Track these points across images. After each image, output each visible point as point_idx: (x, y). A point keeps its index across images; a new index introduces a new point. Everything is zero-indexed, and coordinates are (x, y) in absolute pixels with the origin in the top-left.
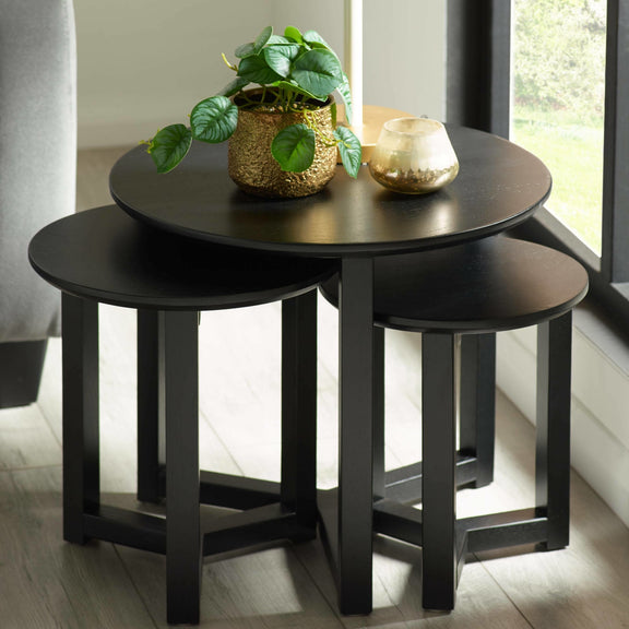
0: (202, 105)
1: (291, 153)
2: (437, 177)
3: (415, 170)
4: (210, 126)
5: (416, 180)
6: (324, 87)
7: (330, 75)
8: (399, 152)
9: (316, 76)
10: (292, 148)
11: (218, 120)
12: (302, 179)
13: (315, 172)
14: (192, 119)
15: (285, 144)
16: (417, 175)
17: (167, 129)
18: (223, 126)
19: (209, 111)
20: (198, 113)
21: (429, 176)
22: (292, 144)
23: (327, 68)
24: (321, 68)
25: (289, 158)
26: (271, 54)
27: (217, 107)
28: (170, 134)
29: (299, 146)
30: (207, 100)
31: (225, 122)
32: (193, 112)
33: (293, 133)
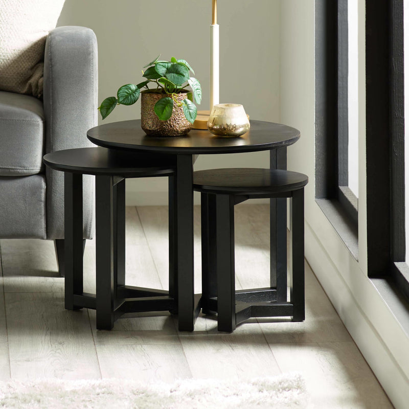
0: (123, 88)
1: (163, 111)
2: (237, 129)
3: (224, 124)
4: (127, 97)
5: (225, 129)
6: (179, 80)
7: (184, 76)
8: (218, 116)
9: (176, 75)
10: (164, 108)
11: (130, 95)
12: (171, 127)
13: (178, 124)
14: (118, 94)
15: (160, 107)
16: (226, 127)
17: (108, 99)
18: (132, 97)
19: (126, 91)
20: (121, 91)
21: (231, 127)
22: (164, 106)
23: (182, 72)
24: (179, 72)
25: (162, 113)
26: (158, 66)
27: (130, 89)
28: (109, 101)
29: (167, 108)
30: (126, 85)
31: (134, 96)
32: (119, 90)
33: (164, 101)
